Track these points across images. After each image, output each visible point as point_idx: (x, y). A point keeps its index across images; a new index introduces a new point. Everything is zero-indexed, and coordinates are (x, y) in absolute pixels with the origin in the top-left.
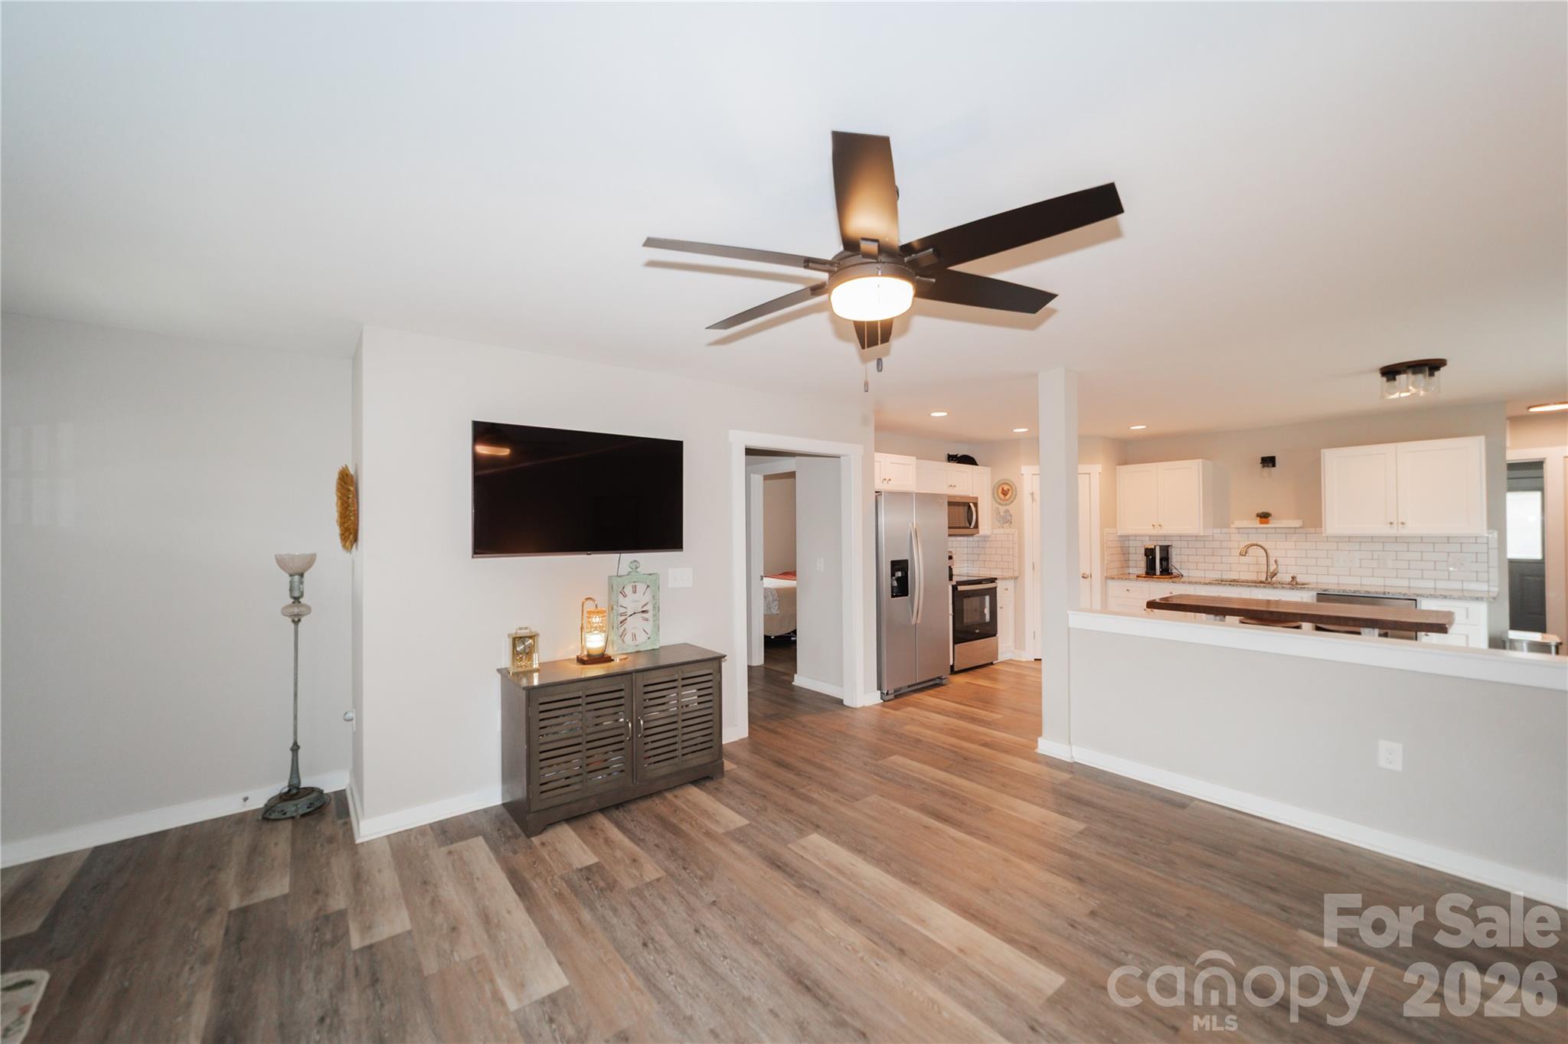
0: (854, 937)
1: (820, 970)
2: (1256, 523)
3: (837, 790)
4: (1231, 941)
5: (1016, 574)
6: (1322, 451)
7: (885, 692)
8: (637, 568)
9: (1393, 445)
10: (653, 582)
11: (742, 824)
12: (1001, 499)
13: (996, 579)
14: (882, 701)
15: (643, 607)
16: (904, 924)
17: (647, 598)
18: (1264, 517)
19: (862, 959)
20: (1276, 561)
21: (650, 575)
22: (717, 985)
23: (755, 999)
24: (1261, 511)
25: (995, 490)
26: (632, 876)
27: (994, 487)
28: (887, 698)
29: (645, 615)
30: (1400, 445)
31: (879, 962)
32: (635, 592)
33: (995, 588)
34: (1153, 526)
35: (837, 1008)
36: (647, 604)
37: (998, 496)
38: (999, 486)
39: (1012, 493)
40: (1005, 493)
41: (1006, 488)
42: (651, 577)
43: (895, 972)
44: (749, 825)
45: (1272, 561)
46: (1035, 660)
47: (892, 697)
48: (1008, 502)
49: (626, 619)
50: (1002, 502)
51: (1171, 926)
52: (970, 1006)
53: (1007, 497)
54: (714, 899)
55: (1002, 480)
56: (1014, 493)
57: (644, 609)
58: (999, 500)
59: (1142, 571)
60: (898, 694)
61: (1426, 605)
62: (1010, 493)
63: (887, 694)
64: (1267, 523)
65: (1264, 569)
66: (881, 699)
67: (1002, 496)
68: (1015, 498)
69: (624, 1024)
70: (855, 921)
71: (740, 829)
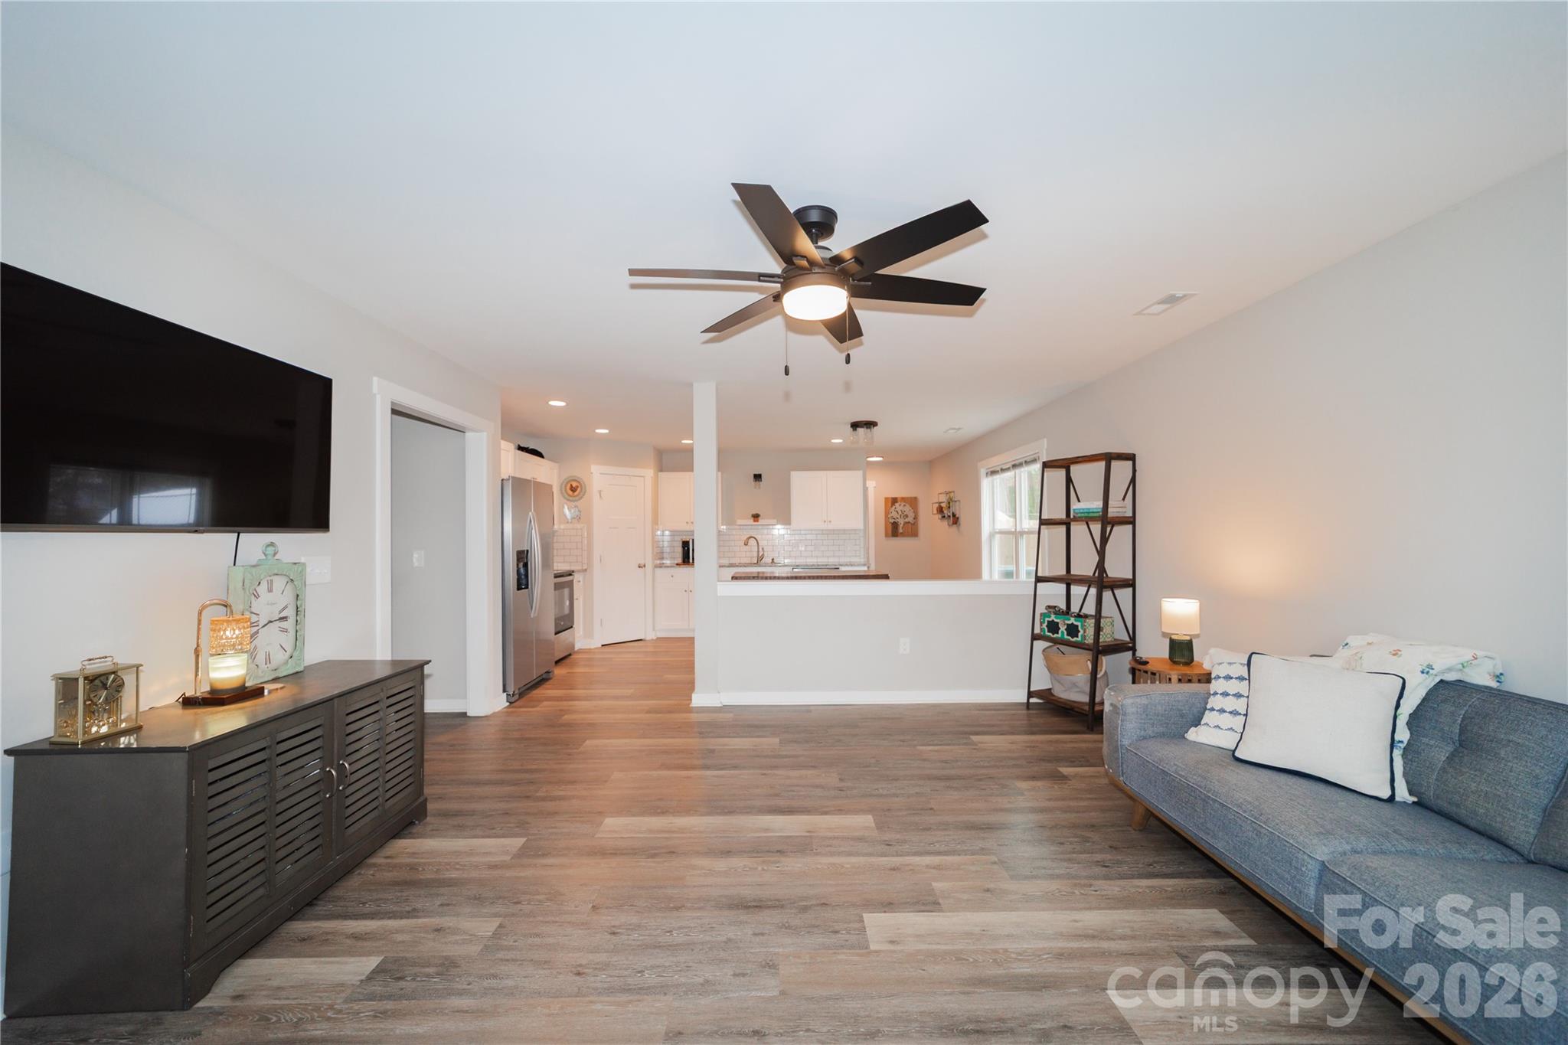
0: (737, 862)
1: (748, 893)
2: (751, 521)
3: (575, 782)
4: (903, 763)
5: (585, 567)
6: (792, 472)
7: (511, 693)
8: (275, 554)
9: (825, 472)
10: (295, 577)
11: (523, 842)
12: (569, 495)
13: (573, 572)
14: (508, 704)
15: (280, 612)
16: (759, 837)
17: (288, 598)
18: (756, 517)
19: (763, 870)
20: (763, 549)
21: (295, 564)
22: (693, 950)
23: (733, 937)
24: (754, 513)
25: (563, 486)
26: (460, 942)
27: (562, 484)
28: (513, 699)
29: (284, 624)
30: (828, 472)
31: (777, 865)
32: (270, 590)
33: (572, 581)
34: (687, 523)
35: (791, 903)
36: (286, 607)
37: (567, 493)
38: (567, 483)
39: (581, 489)
40: (573, 489)
41: (574, 484)
42: (296, 567)
43: (794, 864)
44: (527, 840)
45: (761, 550)
46: (603, 646)
47: (517, 697)
48: (577, 498)
49: (257, 632)
50: (571, 498)
51: (877, 769)
52: (850, 854)
53: (576, 493)
54: (591, 905)
55: (571, 477)
56: (583, 491)
57: (282, 615)
58: (566, 496)
59: (680, 560)
60: (521, 695)
61: (843, 569)
62: (579, 489)
63: (513, 695)
64: (758, 521)
65: (755, 554)
66: (507, 701)
67: (571, 493)
68: (584, 495)
69: (661, 1028)
70: (727, 853)
71: (524, 847)
